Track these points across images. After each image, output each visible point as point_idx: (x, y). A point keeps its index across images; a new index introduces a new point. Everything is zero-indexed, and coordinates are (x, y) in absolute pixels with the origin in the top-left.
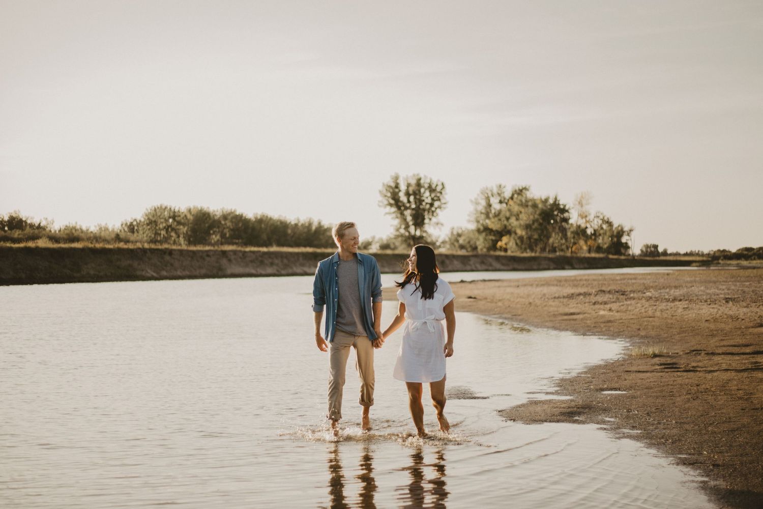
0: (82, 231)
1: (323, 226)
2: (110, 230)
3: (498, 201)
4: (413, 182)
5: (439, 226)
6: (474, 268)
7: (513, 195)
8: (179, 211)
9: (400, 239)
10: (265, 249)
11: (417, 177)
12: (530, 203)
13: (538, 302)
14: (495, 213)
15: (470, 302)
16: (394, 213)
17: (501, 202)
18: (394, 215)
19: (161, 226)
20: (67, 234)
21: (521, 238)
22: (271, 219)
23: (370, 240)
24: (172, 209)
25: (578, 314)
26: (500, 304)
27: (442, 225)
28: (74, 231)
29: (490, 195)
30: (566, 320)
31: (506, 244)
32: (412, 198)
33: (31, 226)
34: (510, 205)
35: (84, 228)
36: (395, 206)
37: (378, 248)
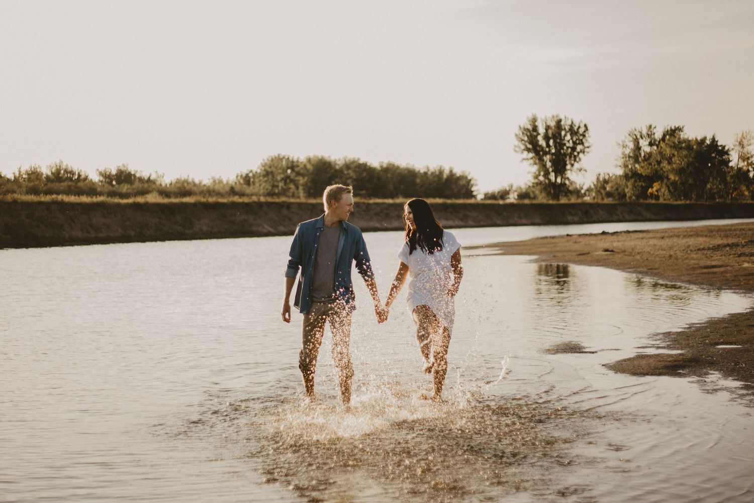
0: (195, 185)
1: (455, 174)
2: (225, 182)
3: (647, 143)
4: (553, 124)
5: (583, 172)
6: (622, 219)
7: (664, 136)
8: (298, 161)
9: (539, 187)
10: (390, 201)
11: (556, 119)
12: (683, 145)
13: (679, 254)
14: (644, 157)
15: (607, 255)
16: (532, 158)
17: (651, 144)
18: (532, 161)
19: (279, 178)
20: (179, 188)
21: (674, 184)
22: (398, 167)
23: (508, 189)
24: (291, 159)
25: (720, 266)
26: (638, 257)
27: (586, 171)
28: (186, 185)
29: (639, 136)
30: (705, 273)
31: (657, 191)
32: (551, 142)
33: (141, 180)
34: (661, 147)
35: (197, 181)
36: (532, 151)
37: (516, 197)
